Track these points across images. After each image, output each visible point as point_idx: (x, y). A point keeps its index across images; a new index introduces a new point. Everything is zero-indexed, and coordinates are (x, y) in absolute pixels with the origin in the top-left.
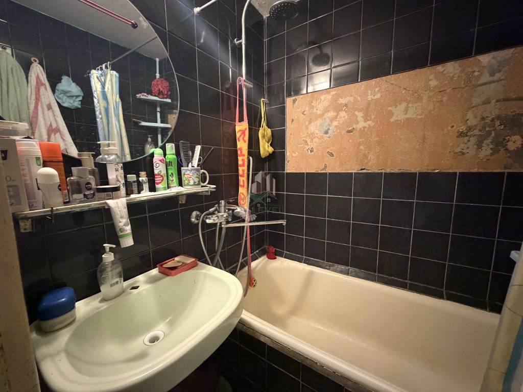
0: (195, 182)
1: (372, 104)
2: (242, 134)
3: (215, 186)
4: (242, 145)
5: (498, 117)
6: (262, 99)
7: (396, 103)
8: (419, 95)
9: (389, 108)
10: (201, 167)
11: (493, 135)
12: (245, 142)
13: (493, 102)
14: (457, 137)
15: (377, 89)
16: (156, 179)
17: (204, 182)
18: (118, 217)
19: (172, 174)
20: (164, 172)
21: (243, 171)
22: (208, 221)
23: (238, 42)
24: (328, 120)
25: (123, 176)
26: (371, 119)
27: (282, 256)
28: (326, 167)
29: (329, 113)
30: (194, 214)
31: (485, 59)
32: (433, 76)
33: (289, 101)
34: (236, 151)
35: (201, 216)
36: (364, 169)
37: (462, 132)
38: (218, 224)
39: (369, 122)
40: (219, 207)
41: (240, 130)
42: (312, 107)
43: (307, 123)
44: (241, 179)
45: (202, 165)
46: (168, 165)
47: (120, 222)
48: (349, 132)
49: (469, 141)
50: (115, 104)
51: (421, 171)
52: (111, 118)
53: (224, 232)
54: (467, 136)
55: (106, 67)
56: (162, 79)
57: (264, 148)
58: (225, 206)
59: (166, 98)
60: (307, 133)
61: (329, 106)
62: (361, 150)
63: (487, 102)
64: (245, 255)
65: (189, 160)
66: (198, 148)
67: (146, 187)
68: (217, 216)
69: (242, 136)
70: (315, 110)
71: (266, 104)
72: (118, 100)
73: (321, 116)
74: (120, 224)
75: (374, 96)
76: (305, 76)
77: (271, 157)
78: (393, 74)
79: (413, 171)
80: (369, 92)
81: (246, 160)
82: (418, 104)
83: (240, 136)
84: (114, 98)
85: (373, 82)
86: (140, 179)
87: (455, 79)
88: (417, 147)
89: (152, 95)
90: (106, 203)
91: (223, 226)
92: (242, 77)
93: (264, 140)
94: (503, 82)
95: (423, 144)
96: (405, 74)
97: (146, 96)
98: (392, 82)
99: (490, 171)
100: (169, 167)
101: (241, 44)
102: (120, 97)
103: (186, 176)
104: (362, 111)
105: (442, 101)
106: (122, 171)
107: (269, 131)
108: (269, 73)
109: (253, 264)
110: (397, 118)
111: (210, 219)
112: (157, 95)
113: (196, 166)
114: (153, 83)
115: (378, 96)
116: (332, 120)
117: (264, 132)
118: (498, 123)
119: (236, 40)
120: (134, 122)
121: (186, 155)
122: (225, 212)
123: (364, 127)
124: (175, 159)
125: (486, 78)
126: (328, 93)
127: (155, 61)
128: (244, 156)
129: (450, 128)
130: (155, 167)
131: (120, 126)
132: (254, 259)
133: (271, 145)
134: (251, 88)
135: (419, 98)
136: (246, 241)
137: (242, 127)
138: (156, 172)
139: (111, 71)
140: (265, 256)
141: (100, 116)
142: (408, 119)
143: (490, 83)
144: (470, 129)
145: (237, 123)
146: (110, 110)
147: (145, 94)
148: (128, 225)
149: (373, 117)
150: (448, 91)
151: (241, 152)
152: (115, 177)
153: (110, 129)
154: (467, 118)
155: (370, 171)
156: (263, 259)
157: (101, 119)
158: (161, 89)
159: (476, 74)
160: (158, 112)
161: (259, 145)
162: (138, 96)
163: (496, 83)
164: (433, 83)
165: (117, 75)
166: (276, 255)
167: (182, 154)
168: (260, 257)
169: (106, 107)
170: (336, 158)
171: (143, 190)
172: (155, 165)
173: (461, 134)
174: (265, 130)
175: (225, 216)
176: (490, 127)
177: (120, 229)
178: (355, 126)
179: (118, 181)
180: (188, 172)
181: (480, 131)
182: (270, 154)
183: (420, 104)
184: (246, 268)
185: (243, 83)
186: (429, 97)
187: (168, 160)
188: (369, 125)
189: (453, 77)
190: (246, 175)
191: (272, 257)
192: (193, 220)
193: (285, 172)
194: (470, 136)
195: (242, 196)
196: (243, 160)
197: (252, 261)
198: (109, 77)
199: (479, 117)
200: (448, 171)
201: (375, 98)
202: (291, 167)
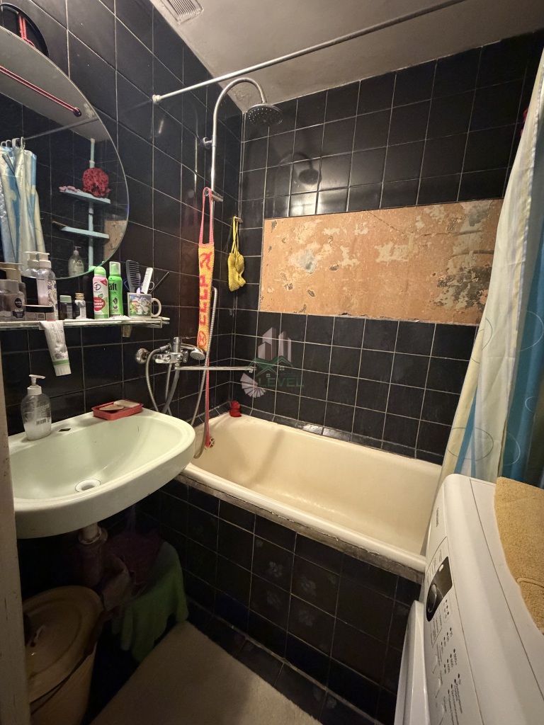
0: (144, 312)
1: (358, 240)
2: (206, 259)
3: (168, 319)
4: (206, 273)
5: (474, 270)
6: (235, 217)
7: (383, 242)
8: (405, 236)
9: (376, 247)
10: (152, 294)
11: (469, 287)
12: (209, 268)
13: (471, 252)
14: (438, 286)
15: (364, 224)
16: (95, 304)
17: (155, 314)
18: (54, 340)
19: (116, 299)
20: (105, 296)
21: (205, 304)
22: (157, 361)
23: (208, 142)
24: (310, 253)
25: (56, 295)
26: (356, 257)
27: (248, 414)
28: (305, 308)
29: (312, 244)
30: (141, 351)
31: (467, 206)
32: (420, 216)
33: (267, 223)
34: (198, 280)
35: (149, 354)
36: (346, 314)
37: (442, 281)
38: (170, 366)
39: (354, 261)
40: (173, 345)
41: (204, 254)
42: (294, 235)
43: (287, 253)
44: (202, 314)
45: (154, 292)
46: (111, 287)
47: (57, 347)
48: (333, 269)
49: (448, 291)
50: (29, 199)
51: (402, 320)
52: (23, 216)
53: (177, 376)
54: (446, 285)
55: (18, 144)
56: (99, 170)
57: (234, 280)
58: (180, 344)
59: (104, 197)
60: (287, 266)
61: (312, 236)
62: (344, 291)
63: (466, 252)
64: (202, 409)
65: (138, 284)
66: (149, 272)
67: (83, 311)
68: (169, 356)
69: (206, 261)
70: (296, 239)
71: (239, 223)
72: (34, 192)
73: (303, 247)
74: (56, 349)
75: (361, 230)
76: (288, 195)
77: (242, 290)
78: (382, 208)
79: (394, 319)
80: (357, 225)
81: (209, 291)
82: (403, 246)
83: (204, 261)
84: (28, 189)
85: (362, 214)
86: (76, 301)
87: (440, 223)
88: (400, 293)
89: (82, 190)
90: (40, 324)
91: (176, 368)
92: (210, 187)
93: (234, 269)
94: (480, 233)
95: (406, 291)
96: (393, 210)
97: (73, 190)
98: (381, 218)
99: (463, 324)
100: (112, 291)
101: (210, 145)
102: (37, 189)
103: (133, 303)
104: (348, 246)
105: (426, 245)
106: (56, 289)
107: (241, 258)
108: (245, 185)
109: (212, 422)
110: (383, 260)
111: (159, 358)
112: (90, 191)
113: (146, 293)
114: (85, 173)
115: (365, 231)
116: (316, 252)
117: (235, 259)
118: (473, 275)
119: (204, 139)
120: (54, 224)
121: (134, 278)
122: (179, 351)
123: (349, 266)
124: (119, 281)
125: (466, 227)
126: (313, 220)
127: (90, 142)
128: (207, 286)
129: (431, 276)
130: (94, 290)
131: (35, 228)
132: (213, 415)
133: (243, 276)
134: (220, 202)
135: (405, 240)
136: (204, 393)
137: (206, 250)
138: (96, 295)
139: (26, 151)
140: (228, 413)
141: (5, 212)
142: (393, 261)
143: (471, 232)
144: (449, 279)
145: (201, 244)
146: (21, 206)
147: (73, 188)
148: (65, 352)
149: (359, 255)
150: (433, 235)
151: (204, 281)
152: (47, 296)
153: (20, 232)
154: (448, 267)
155: (352, 317)
156: (225, 416)
157: (7, 215)
158: (97, 184)
159: (459, 221)
160: (91, 214)
161: (228, 275)
162: (62, 189)
163: (475, 234)
164: (420, 225)
165: (34, 157)
166: (241, 412)
167: (129, 277)
168: (221, 413)
169: (15, 199)
170: (317, 298)
171: (79, 315)
172: (94, 286)
173: (442, 284)
174: (235, 256)
175: (179, 356)
176: (466, 279)
177: (56, 355)
178: (339, 263)
179: (51, 300)
180: (136, 299)
181: (458, 281)
182: (240, 287)
183: (406, 246)
184: (203, 425)
185: (210, 195)
186: (415, 240)
187: (111, 282)
188: (354, 264)
189: (438, 221)
190: (208, 310)
191: (236, 413)
192: (139, 359)
193: (258, 311)
194: (449, 286)
195: (202, 336)
196: (205, 291)
197: (211, 417)
198: (21, 158)
199: (458, 267)
200: (426, 322)
201: (362, 233)
202: (265, 306)
